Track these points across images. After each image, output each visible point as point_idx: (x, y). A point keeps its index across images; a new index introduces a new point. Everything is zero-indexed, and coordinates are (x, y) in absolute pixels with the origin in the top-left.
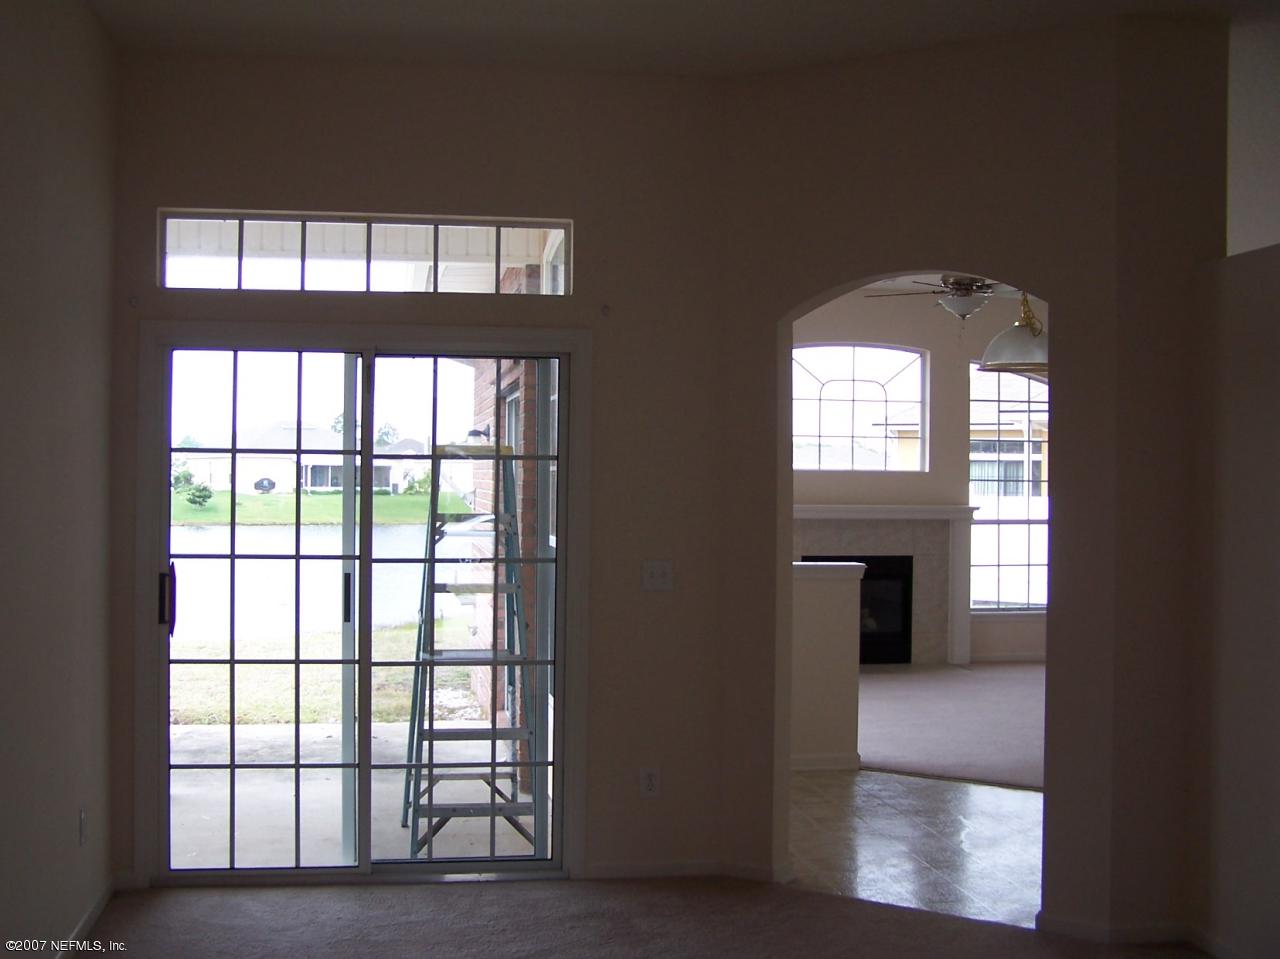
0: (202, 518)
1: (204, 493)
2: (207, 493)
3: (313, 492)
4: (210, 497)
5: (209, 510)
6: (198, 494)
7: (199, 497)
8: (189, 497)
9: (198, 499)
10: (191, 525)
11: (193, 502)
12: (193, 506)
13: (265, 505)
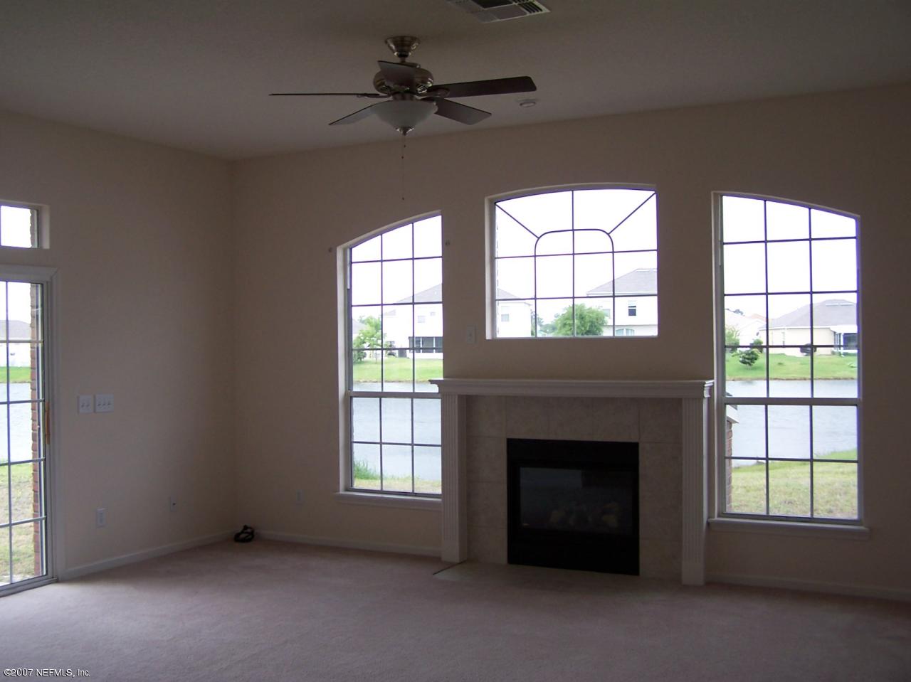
0: (750, 375)
1: (751, 356)
2: (754, 356)
3: (846, 354)
4: (756, 359)
5: (755, 369)
6: (747, 356)
7: (748, 359)
8: (741, 359)
9: (747, 361)
10: (740, 379)
11: (744, 362)
12: (745, 365)
13: (802, 364)
